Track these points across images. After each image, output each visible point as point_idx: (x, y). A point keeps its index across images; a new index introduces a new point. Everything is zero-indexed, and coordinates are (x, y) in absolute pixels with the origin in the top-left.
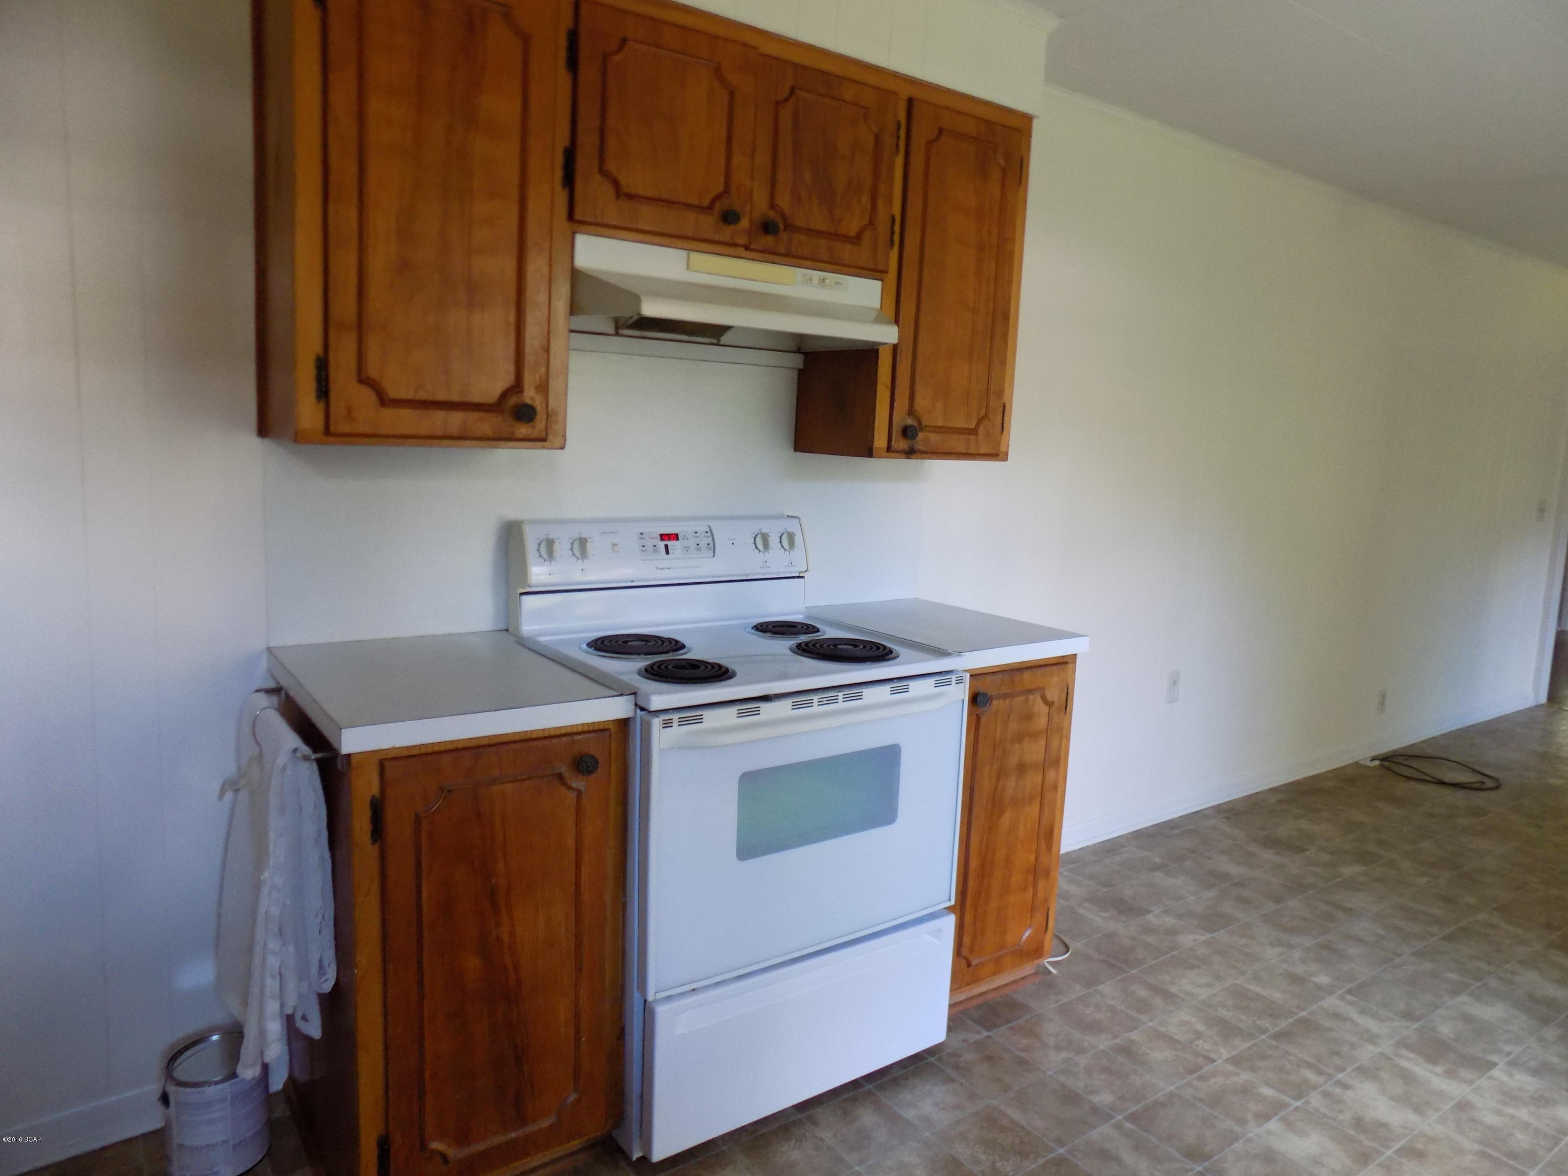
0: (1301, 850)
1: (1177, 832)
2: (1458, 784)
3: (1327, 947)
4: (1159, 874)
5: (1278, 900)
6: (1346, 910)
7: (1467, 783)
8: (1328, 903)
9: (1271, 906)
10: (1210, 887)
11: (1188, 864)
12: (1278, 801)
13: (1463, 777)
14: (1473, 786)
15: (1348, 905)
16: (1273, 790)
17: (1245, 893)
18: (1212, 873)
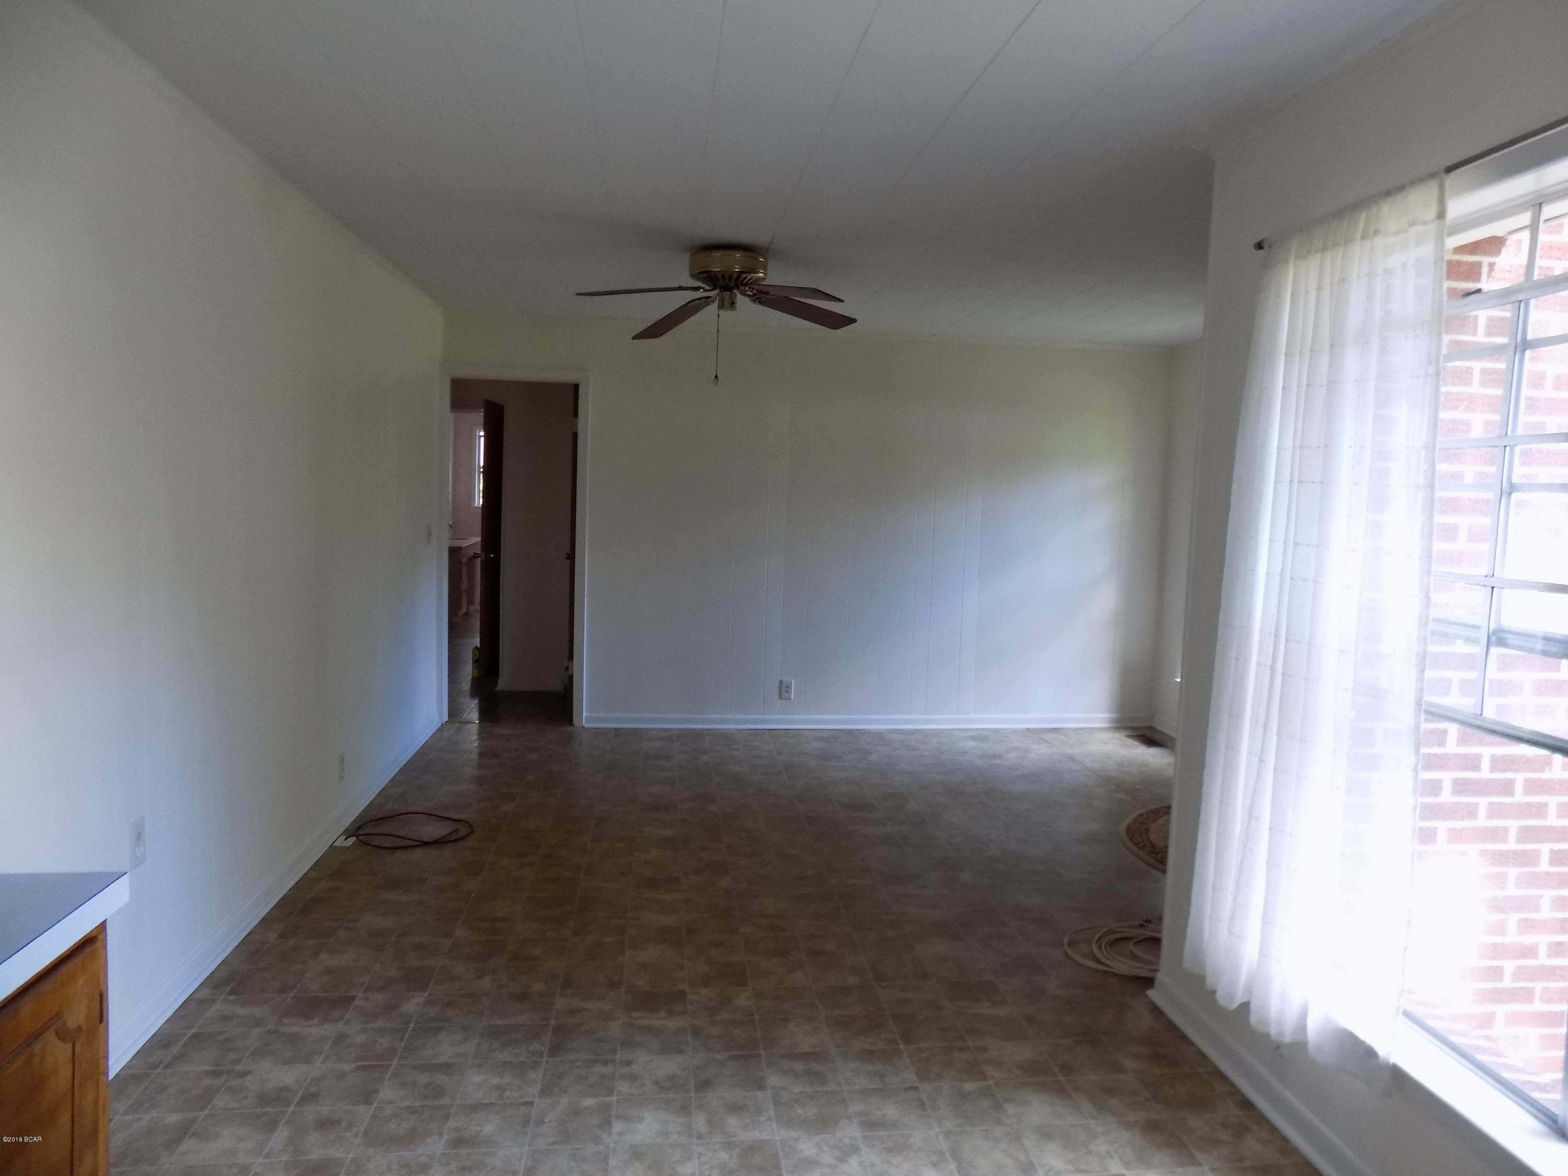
0: (345, 1002)
1: (175, 1050)
2: (437, 840)
3: (459, 1142)
4: (188, 1144)
5: (367, 1097)
6: (445, 1068)
7: (445, 836)
8: (422, 1068)
9: (364, 1113)
10: (272, 1125)
11: (221, 1101)
12: (281, 936)
13: (434, 830)
14: (448, 839)
15: (443, 1059)
16: (266, 922)
17: (324, 1108)
18: (263, 1099)
